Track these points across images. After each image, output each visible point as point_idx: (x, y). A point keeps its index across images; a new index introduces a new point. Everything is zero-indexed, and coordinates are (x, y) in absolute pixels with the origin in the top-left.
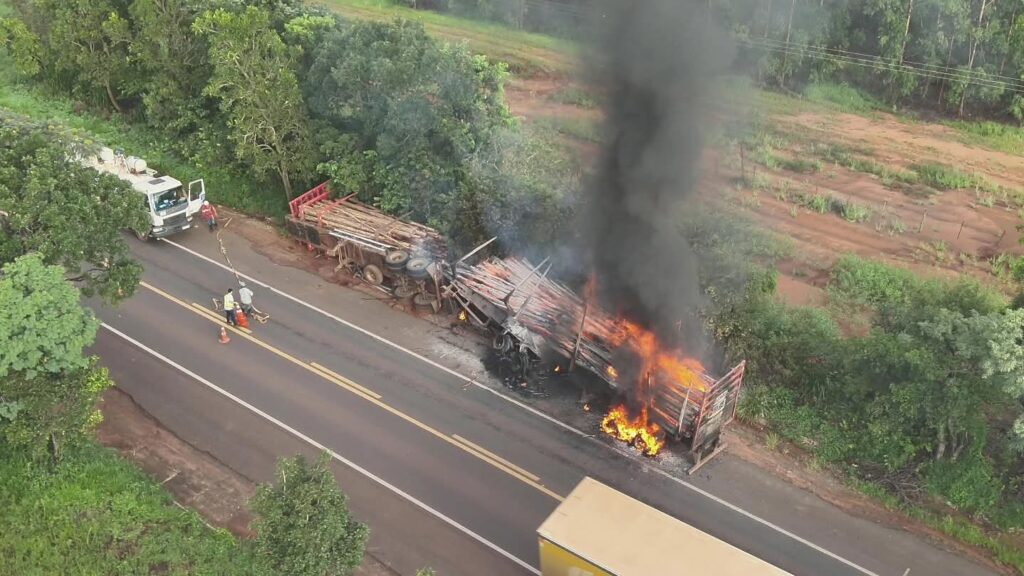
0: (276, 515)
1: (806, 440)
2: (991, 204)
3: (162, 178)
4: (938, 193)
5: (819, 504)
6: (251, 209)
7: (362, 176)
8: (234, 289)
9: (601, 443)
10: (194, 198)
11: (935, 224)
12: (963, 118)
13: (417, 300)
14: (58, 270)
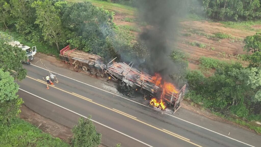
0: (80, 133)
1: (200, 103)
2: (234, 42)
3: (25, 46)
4: (221, 40)
5: (206, 119)
6: (48, 53)
7: (79, 43)
8: (49, 75)
9: (150, 107)
10: (34, 51)
11: (222, 48)
12: (223, 21)
13: (97, 74)
14: (8, 73)
